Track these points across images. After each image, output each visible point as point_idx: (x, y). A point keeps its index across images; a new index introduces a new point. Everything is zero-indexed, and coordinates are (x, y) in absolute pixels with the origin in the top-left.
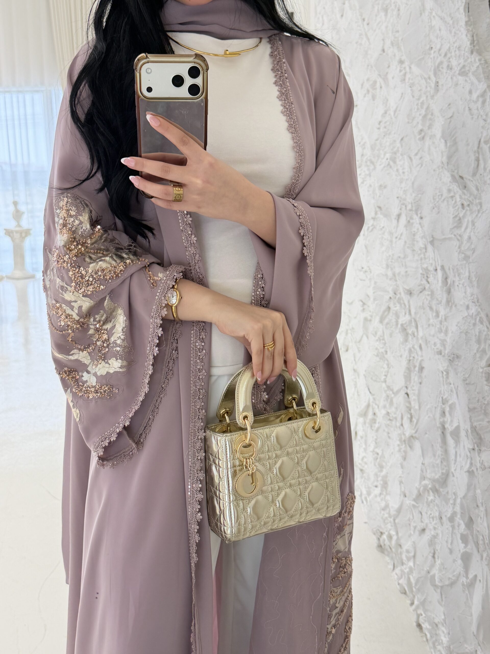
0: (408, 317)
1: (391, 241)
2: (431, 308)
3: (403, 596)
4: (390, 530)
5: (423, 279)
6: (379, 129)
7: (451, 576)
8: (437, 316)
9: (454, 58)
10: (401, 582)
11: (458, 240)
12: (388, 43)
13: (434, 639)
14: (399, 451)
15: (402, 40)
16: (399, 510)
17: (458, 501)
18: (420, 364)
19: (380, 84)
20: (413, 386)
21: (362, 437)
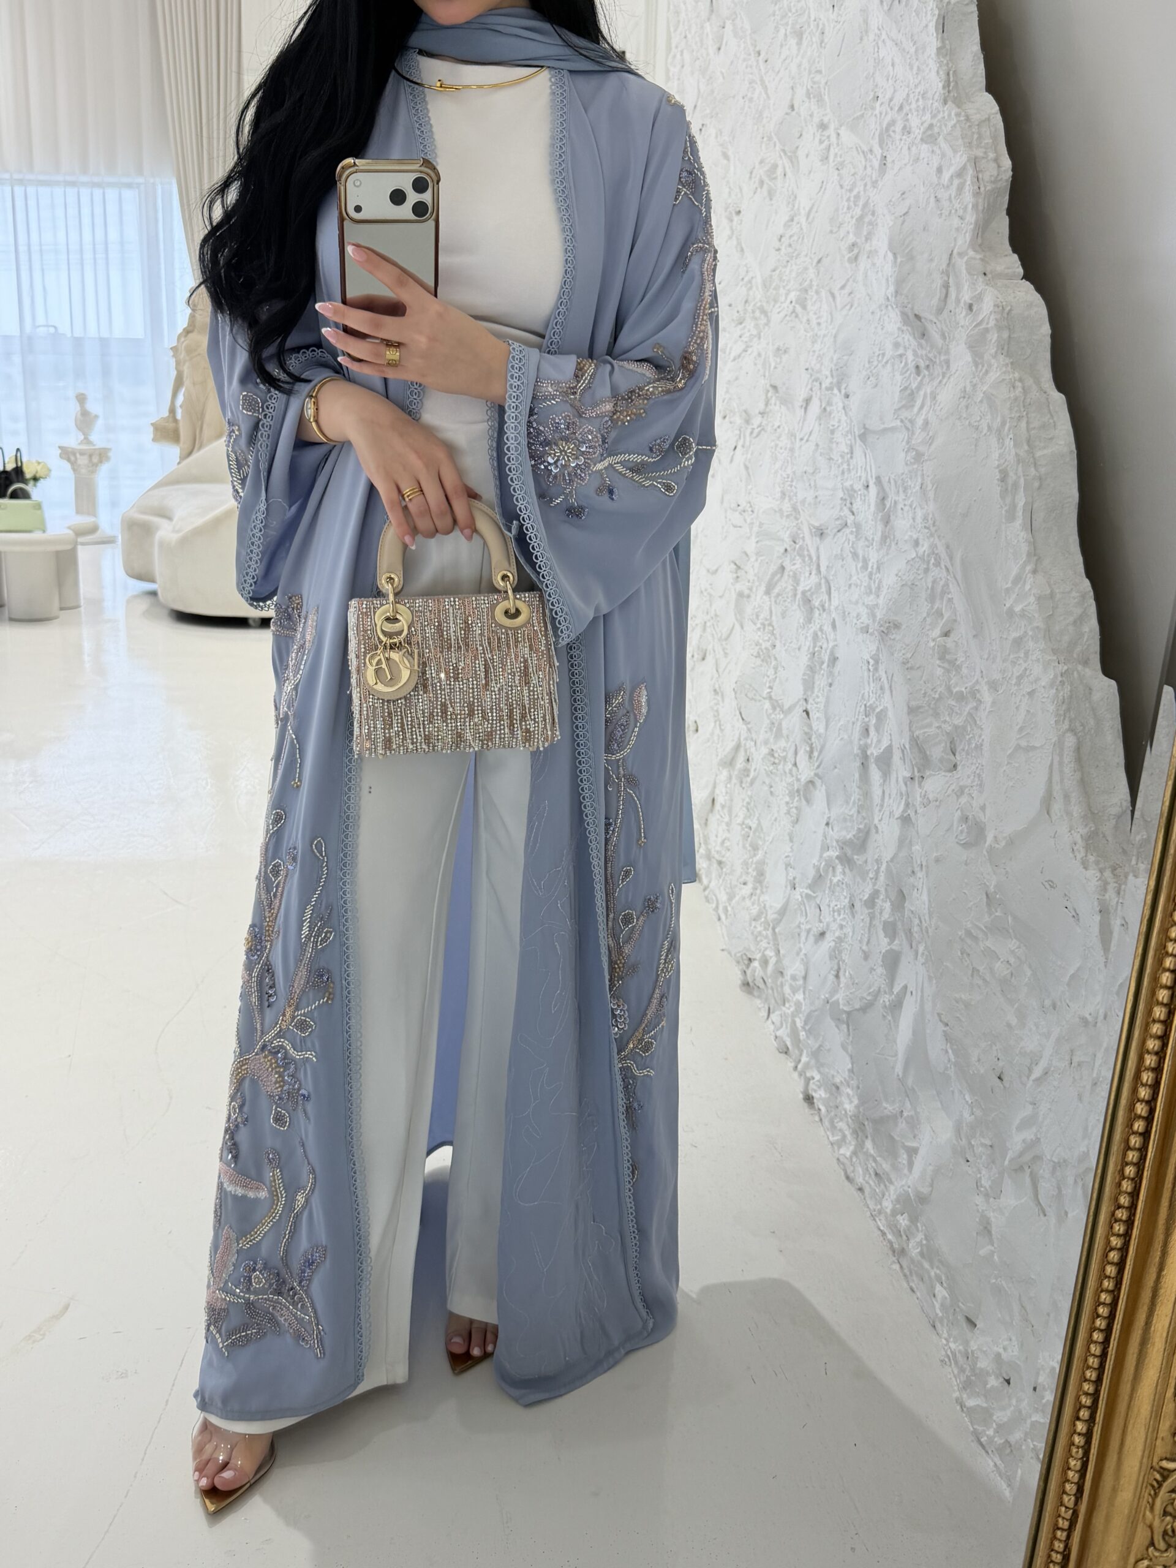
0: (814, 579)
1: (792, 450)
2: (855, 555)
3: (783, 1056)
4: (766, 949)
5: (845, 508)
6: (778, 250)
7: (865, 995)
8: (865, 567)
9: (915, 114)
10: (778, 1033)
11: (907, 429)
12: (801, 92)
13: (832, 1114)
14: (788, 813)
15: (826, 83)
16: (783, 912)
17: (883, 867)
18: (832, 653)
19: (784, 168)
20: (818, 697)
21: (723, 807)
